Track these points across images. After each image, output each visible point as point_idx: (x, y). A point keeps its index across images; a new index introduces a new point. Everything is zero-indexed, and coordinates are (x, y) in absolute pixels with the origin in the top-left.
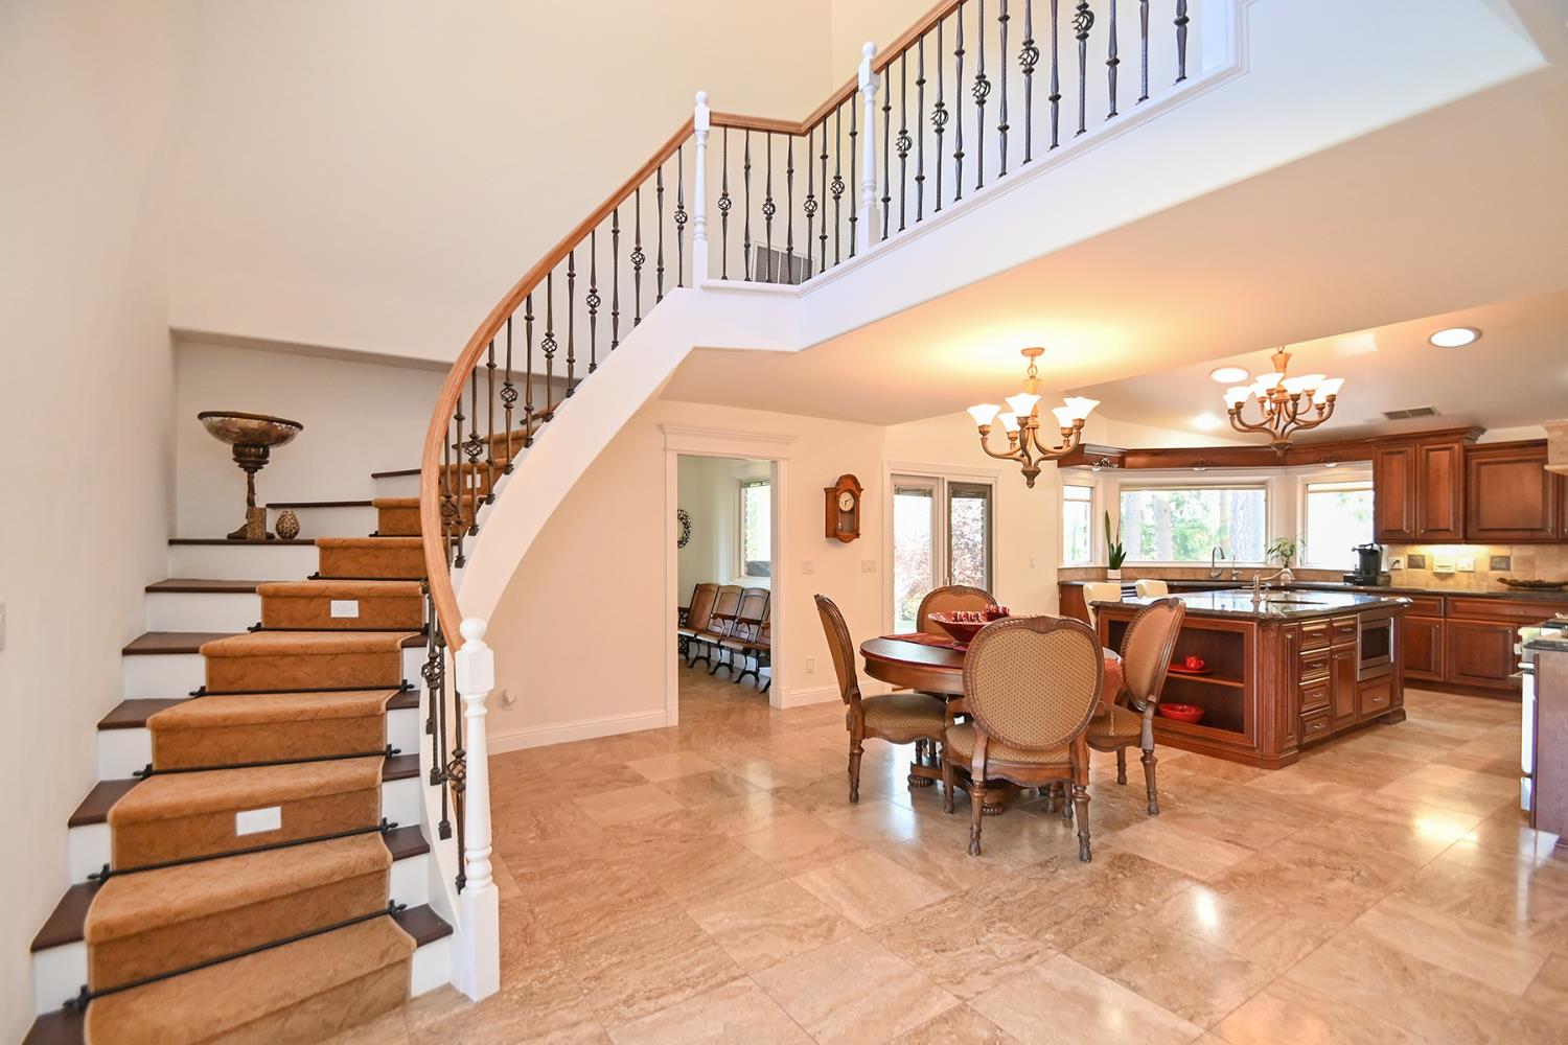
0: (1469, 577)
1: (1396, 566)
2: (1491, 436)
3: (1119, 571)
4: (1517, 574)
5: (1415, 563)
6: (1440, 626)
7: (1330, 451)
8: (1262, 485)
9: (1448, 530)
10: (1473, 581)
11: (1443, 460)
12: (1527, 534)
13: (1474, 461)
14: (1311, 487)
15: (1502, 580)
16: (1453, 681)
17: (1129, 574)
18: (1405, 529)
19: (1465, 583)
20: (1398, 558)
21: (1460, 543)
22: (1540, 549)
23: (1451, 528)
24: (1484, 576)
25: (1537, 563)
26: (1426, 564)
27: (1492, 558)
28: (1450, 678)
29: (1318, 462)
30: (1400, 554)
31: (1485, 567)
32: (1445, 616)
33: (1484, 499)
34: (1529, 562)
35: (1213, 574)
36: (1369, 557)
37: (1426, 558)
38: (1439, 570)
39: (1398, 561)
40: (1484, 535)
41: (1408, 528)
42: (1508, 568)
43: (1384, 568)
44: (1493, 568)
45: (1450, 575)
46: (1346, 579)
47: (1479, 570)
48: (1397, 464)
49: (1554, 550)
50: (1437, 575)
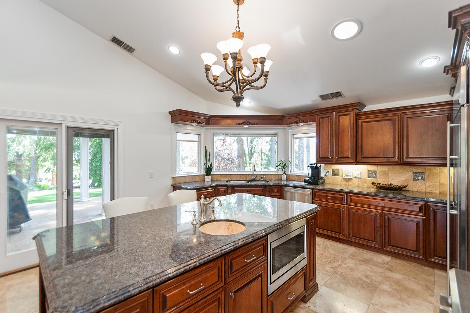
0: (358, 181)
1: (327, 174)
2: (369, 108)
3: (210, 177)
4: (381, 180)
5: (335, 173)
6: (344, 210)
7: (299, 118)
8: (275, 134)
9: (348, 157)
10: (360, 182)
11: (346, 121)
12: (385, 160)
13: (360, 121)
14: (295, 136)
15: (373, 184)
16: (351, 240)
17: (216, 178)
18: (329, 157)
19: (357, 184)
20: (328, 171)
21: (354, 164)
22: (391, 167)
23: (350, 157)
24: (365, 181)
25: (389, 175)
26: (340, 174)
27: (369, 171)
28: (349, 238)
29: (294, 123)
30: (329, 168)
31: (365, 176)
32: (347, 204)
33: (365, 141)
34: (385, 174)
35: (253, 178)
36: (315, 170)
37: (340, 170)
38: (345, 177)
39: (328, 172)
40: (365, 160)
41: (330, 156)
42: (376, 177)
43: (322, 175)
44: (369, 177)
45: (350, 179)
46: (305, 181)
47: (363, 177)
48: (327, 123)
49: (398, 168)
50: (344, 179)
